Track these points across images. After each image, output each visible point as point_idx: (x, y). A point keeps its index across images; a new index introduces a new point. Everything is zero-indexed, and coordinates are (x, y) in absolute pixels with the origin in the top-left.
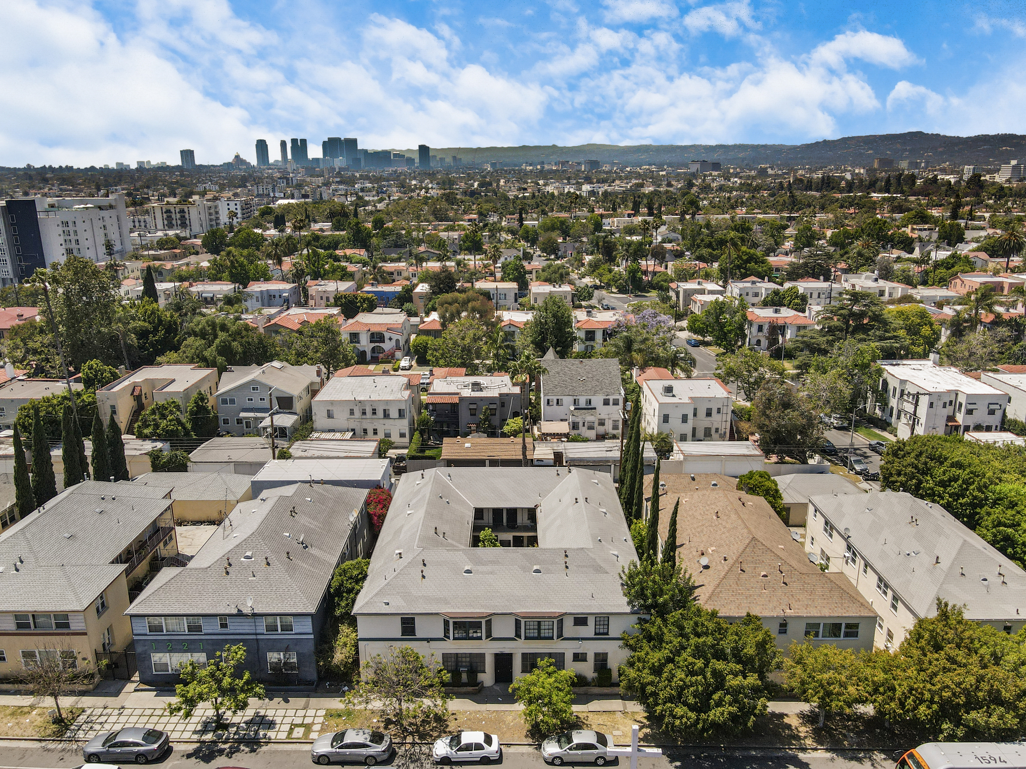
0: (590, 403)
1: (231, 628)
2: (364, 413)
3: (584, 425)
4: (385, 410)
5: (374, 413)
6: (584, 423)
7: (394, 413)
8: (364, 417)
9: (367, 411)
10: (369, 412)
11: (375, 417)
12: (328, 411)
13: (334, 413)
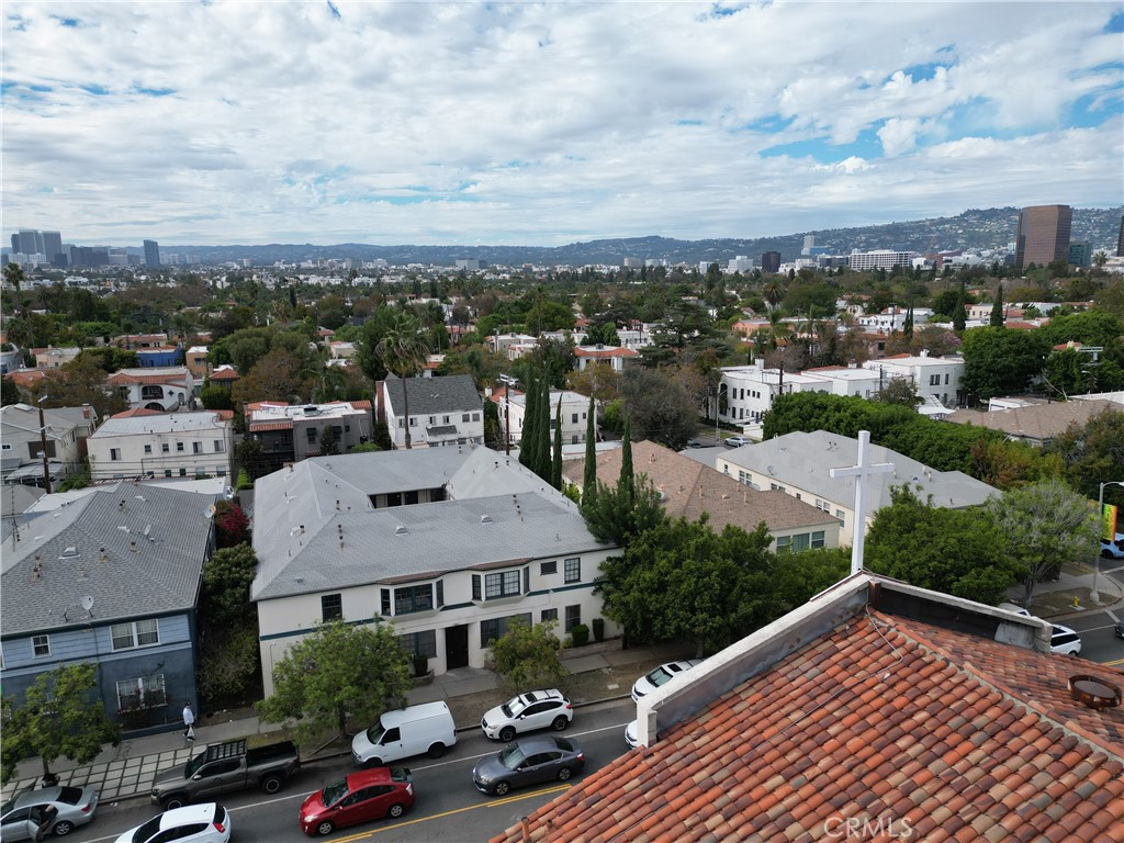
1: (56, 651)
2: (166, 449)
4: (195, 444)
7: (208, 447)
8: (166, 454)
9: (170, 448)
10: (173, 447)
11: (181, 453)
12: (113, 451)
13: (124, 454)
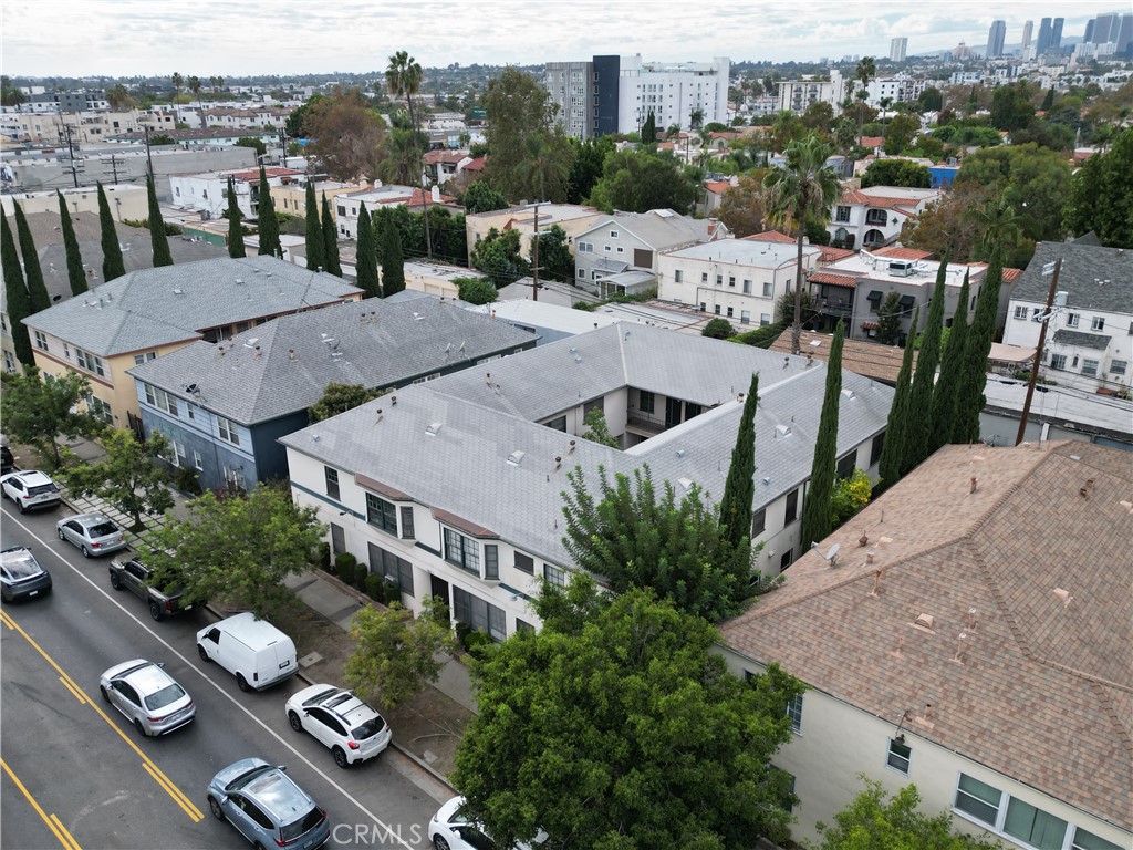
0: (1101, 327)
2: (719, 282)
3: (1075, 364)
4: (746, 282)
5: (732, 282)
6: (1076, 359)
7: (757, 289)
8: (718, 288)
9: (723, 281)
10: (726, 281)
11: (732, 289)
12: (677, 272)
13: (684, 277)
